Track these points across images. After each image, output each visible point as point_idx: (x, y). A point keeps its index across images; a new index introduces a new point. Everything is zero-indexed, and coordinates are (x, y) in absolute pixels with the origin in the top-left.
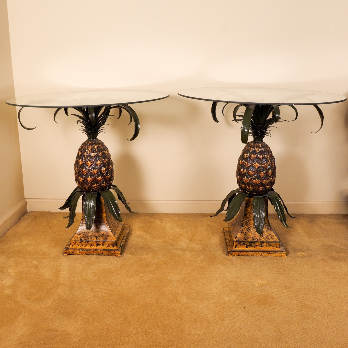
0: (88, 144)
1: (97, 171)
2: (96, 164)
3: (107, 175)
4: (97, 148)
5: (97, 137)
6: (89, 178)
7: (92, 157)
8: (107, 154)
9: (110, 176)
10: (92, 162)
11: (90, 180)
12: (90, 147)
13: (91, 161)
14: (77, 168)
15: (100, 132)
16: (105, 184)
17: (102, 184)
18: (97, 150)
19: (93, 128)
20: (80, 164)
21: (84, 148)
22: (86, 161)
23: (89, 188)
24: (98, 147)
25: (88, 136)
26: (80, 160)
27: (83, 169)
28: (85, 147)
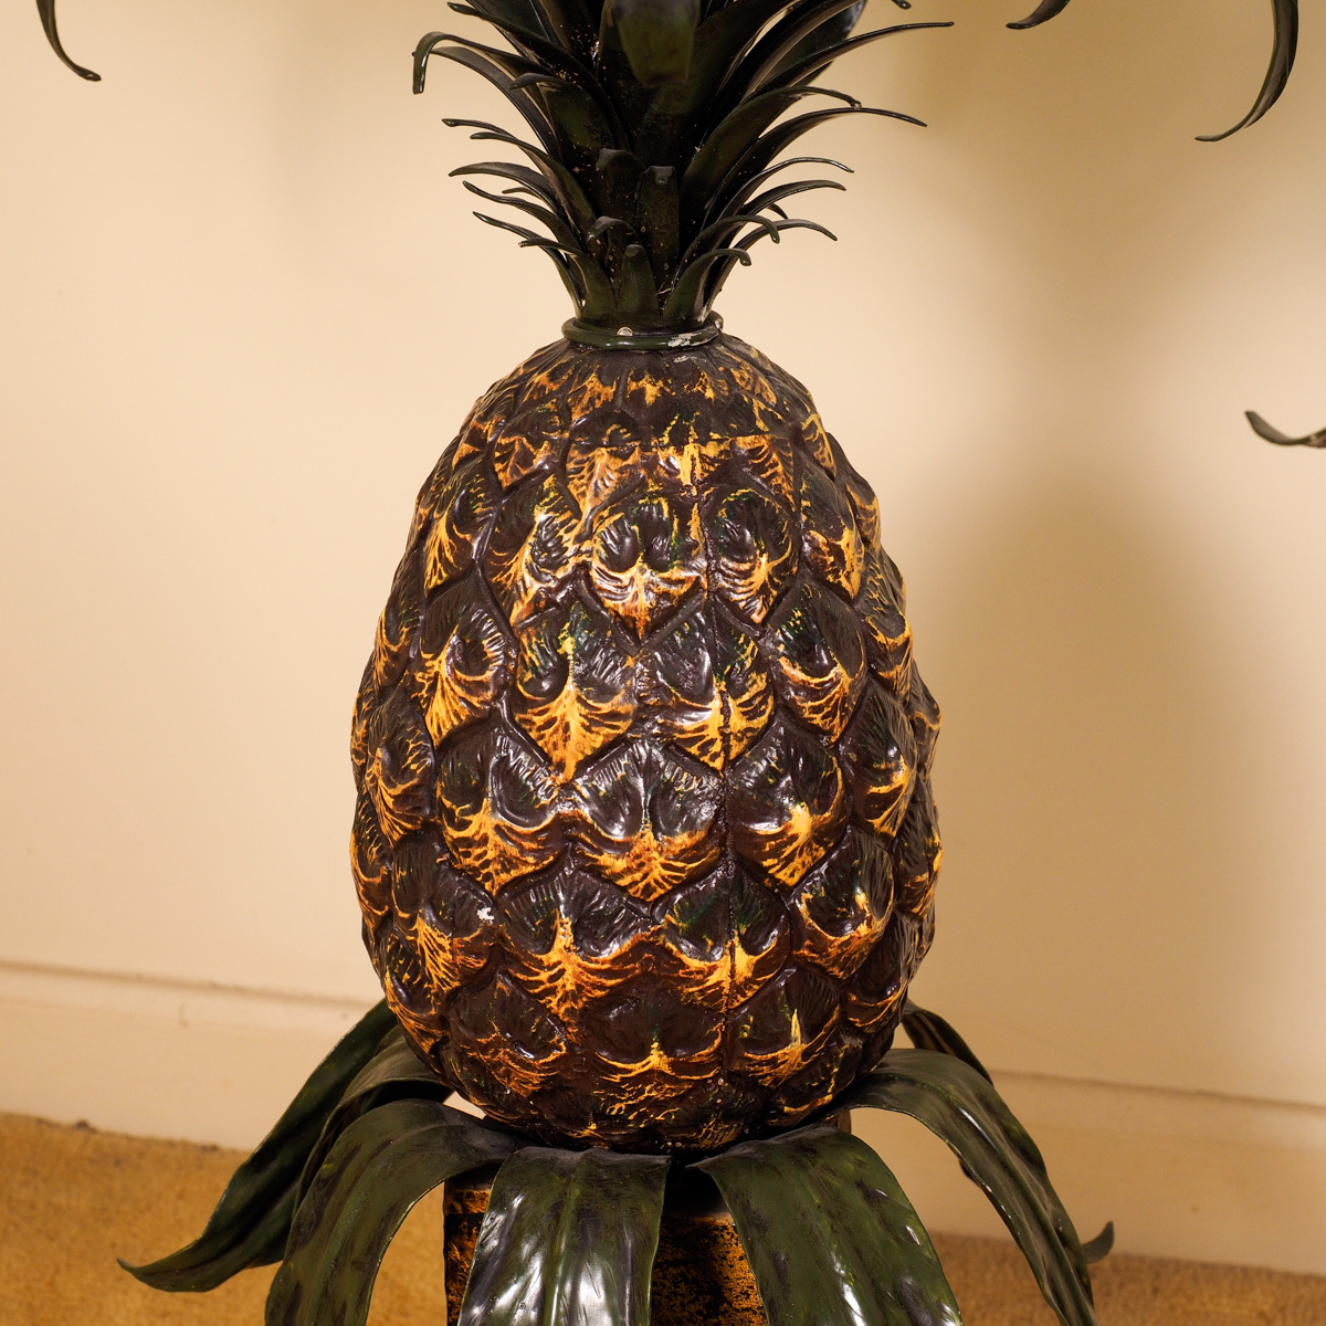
0: (577, 418)
1: (686, 855)
2: (675, 748)
3: (834, 911)
4: (711, 479)
5: (718, 305)
6: (553, 956)
7: (626, 623)
8: (851, 585)
9: (879, 925)
10: (618, 703)
11: (568, 982)
12: (605, 469)
13: (606, 692)
14: (396, 771)
15: (771, 230)
16: (796, 1047)
17: (751, 1044)
18: (709, 519)
19: (663, 172)
20: (442, 714)
21: (506, 478)
22: (533, 686)
23: (552, 1088)
24: (723, 473)
25: (577, 290)
26: (442, 665)
27: (475, 797)
28: (526, 459)
